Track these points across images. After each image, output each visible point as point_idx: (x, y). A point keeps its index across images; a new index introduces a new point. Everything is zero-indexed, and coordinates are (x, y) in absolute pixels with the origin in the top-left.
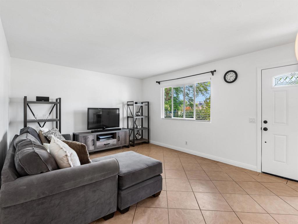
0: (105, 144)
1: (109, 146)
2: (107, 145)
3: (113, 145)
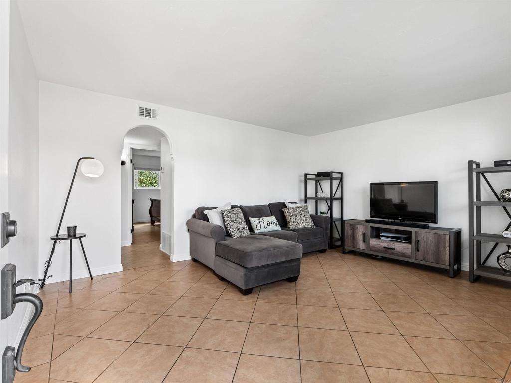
0: (384, 248)
1: (393, 254)
2: (390, 251)
3: (404, 255)
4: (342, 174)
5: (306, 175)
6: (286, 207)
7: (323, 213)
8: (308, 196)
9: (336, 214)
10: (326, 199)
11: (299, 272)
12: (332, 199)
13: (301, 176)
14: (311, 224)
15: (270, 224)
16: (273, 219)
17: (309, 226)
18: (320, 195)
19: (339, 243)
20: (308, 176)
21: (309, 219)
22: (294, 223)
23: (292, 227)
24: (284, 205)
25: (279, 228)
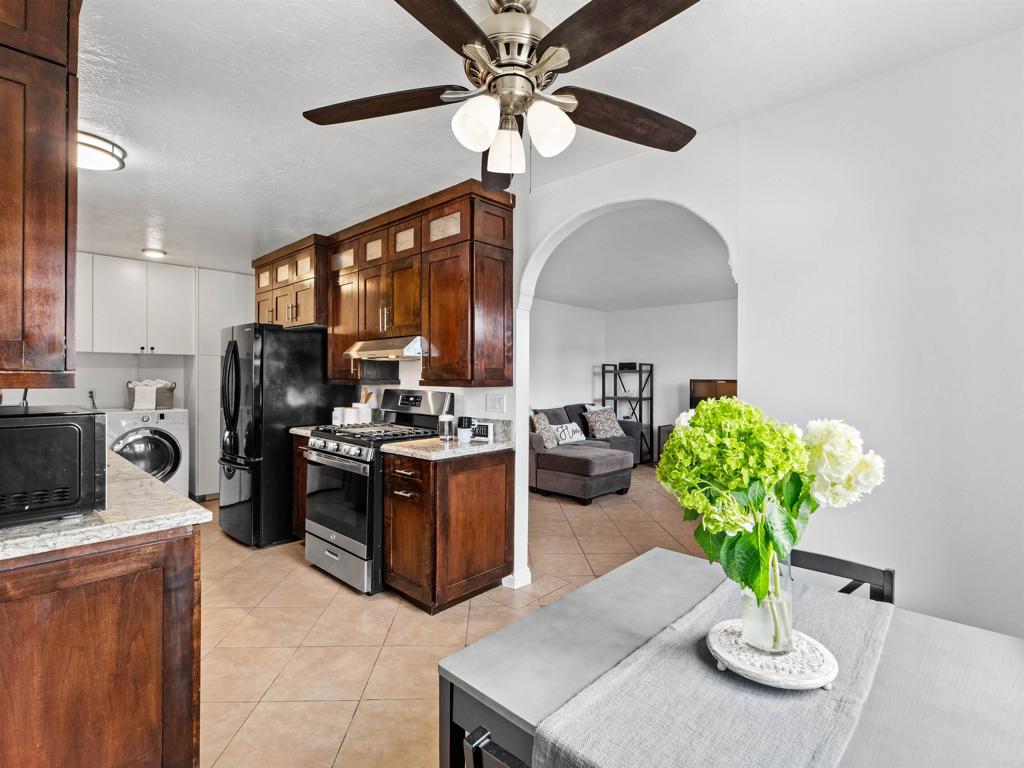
4: (652, 366)
5: (604, 366)
6: (586, 410)
7: (628, 417)
8: (607, 395)
9: (645, 421)
10: (629, 400)
11: (630, 484)
12: (640, 400)
13: (595, 367)
14: (620, 433)
15: (574, 432)
16: (574, 426)
17: (619, 435)
18: (621, 393)
19: (648, 457)
20: (607, 368)
21: (617, 425)
22: (600, 431)
23: (598, 436)
24: (583, 408)
25: (583, 438)
